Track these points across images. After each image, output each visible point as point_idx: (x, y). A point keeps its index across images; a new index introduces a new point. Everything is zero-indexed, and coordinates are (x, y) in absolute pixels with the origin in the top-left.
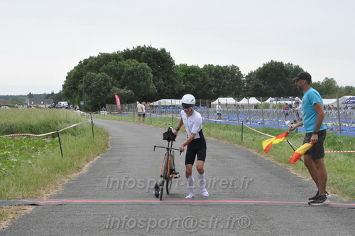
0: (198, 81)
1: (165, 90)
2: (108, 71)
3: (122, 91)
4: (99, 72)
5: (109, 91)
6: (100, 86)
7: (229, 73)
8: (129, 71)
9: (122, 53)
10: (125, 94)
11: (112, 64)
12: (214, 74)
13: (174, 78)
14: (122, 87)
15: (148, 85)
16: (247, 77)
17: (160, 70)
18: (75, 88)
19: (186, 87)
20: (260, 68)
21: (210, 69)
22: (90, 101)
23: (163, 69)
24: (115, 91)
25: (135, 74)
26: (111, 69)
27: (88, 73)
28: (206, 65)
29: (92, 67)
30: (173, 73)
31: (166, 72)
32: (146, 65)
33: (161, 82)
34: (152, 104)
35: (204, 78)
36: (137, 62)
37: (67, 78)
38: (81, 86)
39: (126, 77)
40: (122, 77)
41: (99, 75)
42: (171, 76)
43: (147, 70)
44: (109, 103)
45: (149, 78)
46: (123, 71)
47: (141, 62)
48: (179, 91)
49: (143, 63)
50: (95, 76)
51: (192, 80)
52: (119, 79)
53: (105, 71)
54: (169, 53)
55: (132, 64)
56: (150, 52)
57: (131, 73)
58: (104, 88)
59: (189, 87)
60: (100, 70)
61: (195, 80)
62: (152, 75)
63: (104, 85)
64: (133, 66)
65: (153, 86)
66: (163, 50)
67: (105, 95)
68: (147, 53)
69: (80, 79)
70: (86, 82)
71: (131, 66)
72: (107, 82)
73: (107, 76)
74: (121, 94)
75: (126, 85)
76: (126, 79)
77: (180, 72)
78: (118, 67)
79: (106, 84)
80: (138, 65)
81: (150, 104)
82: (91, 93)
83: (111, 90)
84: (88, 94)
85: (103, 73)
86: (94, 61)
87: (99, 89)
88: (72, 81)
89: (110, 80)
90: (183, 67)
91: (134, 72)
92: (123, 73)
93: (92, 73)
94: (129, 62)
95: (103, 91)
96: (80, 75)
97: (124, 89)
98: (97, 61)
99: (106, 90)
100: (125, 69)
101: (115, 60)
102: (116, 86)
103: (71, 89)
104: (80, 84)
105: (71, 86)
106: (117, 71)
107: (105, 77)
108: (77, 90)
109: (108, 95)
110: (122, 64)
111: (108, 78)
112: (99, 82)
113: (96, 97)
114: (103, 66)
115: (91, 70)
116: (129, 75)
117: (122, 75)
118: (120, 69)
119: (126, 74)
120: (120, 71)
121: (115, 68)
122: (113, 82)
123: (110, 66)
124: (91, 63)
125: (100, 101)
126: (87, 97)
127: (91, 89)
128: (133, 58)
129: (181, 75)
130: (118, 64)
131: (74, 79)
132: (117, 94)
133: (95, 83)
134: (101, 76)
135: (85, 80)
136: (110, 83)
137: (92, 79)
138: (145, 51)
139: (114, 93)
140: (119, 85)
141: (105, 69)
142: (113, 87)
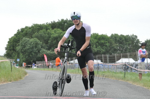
0: (106, 46)
2: (40, 38)
3: (49, 52)
4: (32, 37)
5: (39, 52)
6: (33, 48)
7: (130, 40)
8: (54, 37)
9: (50, 24)
10: (51, 54)
11: (41, 32)
12: (118, 41)
14: (49, 49)
19: (98, 51)
21: (115, 37)
22: (24, 59)
24: (44, 52)
25: (59, 40)
26: (41, 36)
27: (24, 38)
28: (112, 35)
29: (27, 34)
34: (72, 62)
35: (111, 43)
36: (61, 31)
37: (8, 42)
38: (18, 48)
39: (52, 41)
41: (32, 40)
44: (38, 61)
46: (50, 37)
50: (28, 41)
51: (102, 45)
52: (47, 43)
58: (35, 49)
59: (99, 51)
60: (33, 36)
61: (104, 46)
63: (36, 47)
64: (58, 33)
67: (36, 55)
68: (68, 24)
69: (18, 43)
70: (22, 45)
71: (56, 33)
72: (37, 45)
73: (38, 40)
74: (48, 54)
75: (52, 47)
76: (52, 43)
77: (93, 39)
78: (46, 34)
79: (37, 46)
80: (62, 33)
81: (69, 62)
82: (26, 53)
83: (41, 51)
84: (24, 54)
85: (35, 39)
86: (29, 30)
87: (31, 50)
88: (11, 44)
89: (40, 44)
90: (95, 35)
91: (58, 38)
92: (50, 39)
93: (26, 38)
94: (55, 30)
95: (35, 52)
96: (18, 40)
97: (50, 51)
98: (31, 30)
99: (37, 51)
100: (52, 36)
101: (45, 29)
102: (44, 48)
103: (11, 50)
104: (17, 46)
105: (11, 48)
106: (46, 37)
107: (36, 41)
108: (15, 51)
109: (39, 55)
110: (50, 32)
111: (38, 42)
112: (32, 45)
113: (29, 56)
114: (35, 33)
115: (26, 37)
116: (54, 40)
117: (49, 40)
118: (48, 36)
119: (52, 40)
120: (48, 37)
121: (44, 35)
122: (42, 45)
123: (41, 33)
124: (26, 31)
125: (32, 59)
126: (23, 56)
127: (25, 50)
128: (58, 28)
129: (93, 41)
130: (47, 32)
131: (13, 43)
132: (45, 54)
133: (29, 45)
134: (33, 41)
135: (21, 44)
136: (40, 46)
137: (27, 43)
138: (67, 23)
139: (43, 54)
140: (47, 47)
141: (37, 36)
142: (42, 49)
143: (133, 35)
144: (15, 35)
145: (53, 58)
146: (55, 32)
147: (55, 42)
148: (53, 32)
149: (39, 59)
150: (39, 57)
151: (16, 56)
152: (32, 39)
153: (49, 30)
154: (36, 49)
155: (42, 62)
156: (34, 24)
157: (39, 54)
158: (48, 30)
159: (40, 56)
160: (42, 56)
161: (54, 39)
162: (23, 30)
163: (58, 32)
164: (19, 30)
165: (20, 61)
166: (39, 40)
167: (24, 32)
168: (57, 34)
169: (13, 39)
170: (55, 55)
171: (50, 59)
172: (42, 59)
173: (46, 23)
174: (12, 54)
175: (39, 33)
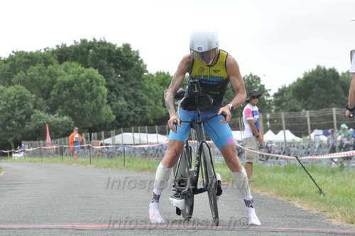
1: (129, 116)
2: (31, 84)
4: (11, 84)
5: (28, 117)
6: (12, 108)
8: (64, 83)
10: (58, 123)
11: (33, 71)
13: (145, 97)
14: (52, 112)
15: (100, 108)
16: (276, 95)
17: (120, 82)
20: (299, 80)
23: (127, 80)
24: (40, 117)
25: (76, 88)
26: (32, 80)
30: (142, 88)
31: (132, 86)
32: (95, 73)
33: (122, 102)
34: (108, 141)
36: (80, 68)
39: (59, 93)
40: (52, 93)
41: (11, 89)
42: (140, 92)
43: (97, 81)
44: (28, 140)
45: (100, 96)
46: (54, 83)
47: (88, 67)
48: (155, 120)
49: (91, 69)
50: (2, 92)
52: (47, 96)
53: (22, 82)
54: (138, 52)
55: (71, 72)
56: (103, 51)
57: (69, 85)
58: (18, 112)
60: (13, 80)
62: (105, 91)
63: (21, 106)
64: (74, 73)
65: (107, 110)
66: (127, 47)
67: (20, 125)
68: (97, 51)
71: (69, 73)
72: (24, 102)
73: (26, 90)
74: (50, 123)
75: (60, 106)
76: (60, 96)
77: (156, 85)
78: (46, 76)
79: (23, 105)
80: (83, 72)
81: (102, 141)
83: (32, 117)
85: (18, 86)
86: (3, 65)
87: (10, 114)
89: (31, 98)
90: (162, 77)
92: (54, 87)
94: (66, 67)
95: (18, 118)
97: (56, 115)
98: (8, 66)
99: (24, 117)
100: (59, 79)
101: (43, 64)
102: (41, 109)
106: (44, 82)
107: (21, 93)
109: (27, 126)
110: (54, 69)
111: (27, 95)
112: (11, 102)
113: (4, 129)
114: (19, 74)
116: (64, 90)
117: (52, 89)
118: (49, 79)
119: (60, 88)
120: (49, 82)
121: (41, 77)
122: (36, 102)
123: (32, 73)
125: (11, 136)
128: (74, 59)
129: (157, 90)
130: (48, 70)
133: (2, 103)
134: (14, 92)
136: (30, 104)
138: (94, 49)
139: (38, 122)
140: (48, 107)
141: (22, 79)
142: (36, 111)
143: (251, 75)
145: (61, 133)
146: (66, 70)
147: (66, 95)
149: (30, 135)
150: (29, 132)
152: (12, 87)
153: (52, 64)
154: (22, 111)
155: (37, 142)
157: (29, 125)
158: (50, 67)
159: (30, 128)
160: (35, 127)
161: (65, 87)
163: (74, 69)
166: (29, 90)
168: (71, 76)
170: (66, 127)
171: (56, 134)
172: (37, 135)
173: (45, 49)
175: (29, 74)
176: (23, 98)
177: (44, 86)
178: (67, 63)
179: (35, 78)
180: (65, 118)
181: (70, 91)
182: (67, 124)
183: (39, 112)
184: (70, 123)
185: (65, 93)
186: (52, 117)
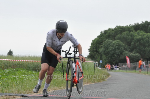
3: (131, 54)
4: (115, 39)
5: (121, 54)
6: (115, 49)
8: (137, 39)
9: (133, 26)
10: (134, 56)
11: (124, 34)
14: (131, 51)
18: (97, 51)
22: (107, 61)
24: (126, 54)
26: (124, 38)
27: (107, 40)
29: (110, 35)
36: (144, 33)
37: (92, 44)
38: (101, 50)
39: (135, 43)
40: (132, 43)
44: (121, 63)
46: (133, 39)
47: (147, 33)
49: (149, 34)
50: (111, 42)
52: (129, 44)
53: (119, 39)
57: (139, 40)
58: (117, 51)
60: (116, 38)
63: (118, 49)
67: (118, 57)
69: (101, 45)
70: (105, 47)
71: (139, 35)
72: (120, 47)
73: (121, 42)
74: (131, 56)
75: (135, 49)
76: (135, 45)
78: (130, 36)
80: (145, 35)
82: (108, 55)
83: (123, 53)
84: (106, 56)
85: (117, 40)
86: (112, 32)
87: (114, 52)
88: (95, 46)
89: (123, 45)
91: (141, 40)
92: (133, 41)
93: (109, 40)
95: (117, 53)
96: (101, 41)
97: (133, 53)
98: (114, 32)
99: (120, 53)
100: (135, 38)
101: (128, 31)
103: (94, 52)
104: (100, 48)
105: (94, 50)
107: (119, 43)
108: (98, 53)
109: (121, 57)
110: (133, 34)
111: (121, 44)
112: (114, 47)
113: (112, 58)
114: (118, 35)
115: (109, 38)
116: (137, 42)
117: (131, 42)
118: (131, 38)
120: (131, 39)
121: (127, 37)
122: (125, 47)
123: (124, 35)
124: (109, 33)
125: (114, 61)
126: (105, 58)
127: (108, 52)
128: (142, 29)
130: (130, 34)
131: (97, 45)
132: (128, 56)
133: (111, 47)
134: (116, 42)
135: (104, 45)
136: (122, 48)
137: (110, 45)
139: (125, 55)
140: (130, 49)
141: (119, 37)
142: (125, 51)
144: (99, 37)
145: (135, 60)
146: (138, 34)
148: (136, 34)
149: (122, 61)
151: (99, 57)
152: (115, 41)
153: (132, 31)
154: (119, 51)
155: (125, 64)
156: (117, 26)
157: (122, 56)
158: (131, 32)
159: (122, 58)
160: (124, 58)
162: (106, 32)
163: (142, 34)
164: (102, 32)
165: (103, 62)
167: (107, 34)
168: (140, 36)
169: (96, 40)
170: (137, 58)
171: (133, 61)
172: (125, 61)
173: (129, 25)
174: (95, 55)
175: (122, 35)
176: (119, 45)
177: (129, 40)
178: (138, 31)
179: (125, 37)
180: (137, 54)
181: (139, 43)
182: (138, 57)
183: (126, 51)
184: (139, 56)
185: (137, 44)
186: (132, 53)
